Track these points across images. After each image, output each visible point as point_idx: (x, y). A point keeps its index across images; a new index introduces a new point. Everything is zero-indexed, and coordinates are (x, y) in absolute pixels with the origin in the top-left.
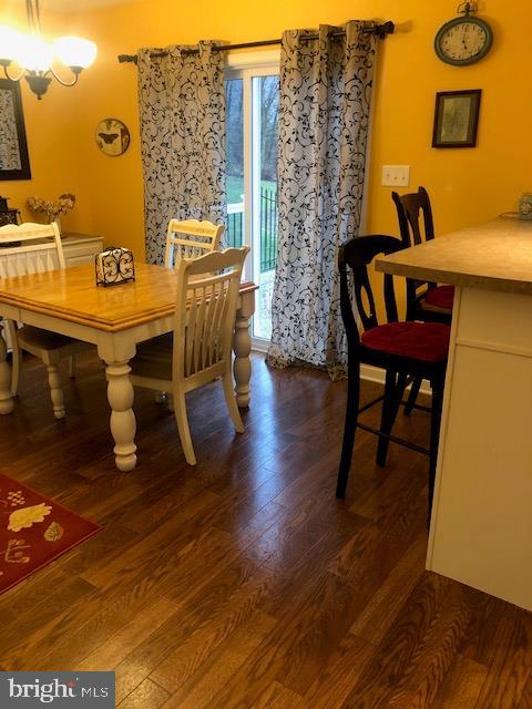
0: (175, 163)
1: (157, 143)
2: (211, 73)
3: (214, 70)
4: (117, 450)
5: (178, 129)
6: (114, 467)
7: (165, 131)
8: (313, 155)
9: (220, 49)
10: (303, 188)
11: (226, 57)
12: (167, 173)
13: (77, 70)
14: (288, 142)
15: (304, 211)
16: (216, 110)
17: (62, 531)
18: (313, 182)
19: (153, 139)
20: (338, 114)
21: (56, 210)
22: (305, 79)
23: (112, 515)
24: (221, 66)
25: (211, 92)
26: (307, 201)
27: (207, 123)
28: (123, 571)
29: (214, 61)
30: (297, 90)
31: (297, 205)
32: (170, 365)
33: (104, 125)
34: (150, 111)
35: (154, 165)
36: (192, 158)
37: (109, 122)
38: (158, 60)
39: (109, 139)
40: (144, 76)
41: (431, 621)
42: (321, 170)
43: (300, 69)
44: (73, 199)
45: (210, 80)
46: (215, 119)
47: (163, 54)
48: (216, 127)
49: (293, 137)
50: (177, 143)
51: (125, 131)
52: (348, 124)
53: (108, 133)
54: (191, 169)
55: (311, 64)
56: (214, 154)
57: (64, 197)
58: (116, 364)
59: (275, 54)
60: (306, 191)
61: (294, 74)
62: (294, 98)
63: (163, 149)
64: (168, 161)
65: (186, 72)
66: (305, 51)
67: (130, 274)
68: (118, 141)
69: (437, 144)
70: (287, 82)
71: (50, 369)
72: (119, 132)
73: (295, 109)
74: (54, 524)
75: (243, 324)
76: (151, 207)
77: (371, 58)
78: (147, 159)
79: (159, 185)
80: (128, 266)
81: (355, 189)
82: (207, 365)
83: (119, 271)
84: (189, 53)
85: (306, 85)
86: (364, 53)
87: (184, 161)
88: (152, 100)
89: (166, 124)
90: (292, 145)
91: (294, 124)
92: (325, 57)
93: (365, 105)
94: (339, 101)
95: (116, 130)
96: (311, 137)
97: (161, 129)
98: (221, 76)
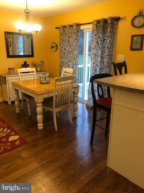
0: (67, 54)
1: (63, 49)
2: (76, 31)
3: (77, 30)
4: (38, 125)
5: (68, 45)
6: (38, 129)
7: (65, 46)
8: (100, 52)
9: (78, 25)
10: (96, 61)
11: (80, 27)
12: (65, 56)
13: (37, 32)
14: (93, 49)
15: (97, 67)
16: (76, 40)
17: (20, 142)
18: (99, 59)
19: (62, 47)
20: (106, 41)
21: (38, 65)
22: (98, 32)
23: (32, 140)
24: (79, 29)
25: (76, 36)
26: (98, 64)
27: (74, 44)
28: (30, 154)
29: (77, 28)
30: (96, 35)
31: (95, 65)
32: (53, 104)
33: (52, 44)
34: (62, 41)
35: (62, 54)
36: (71, 53)
37: (53, 43)
38: (64, 28)
39: (53, 47)
40: (61, 32)
41: (103, 180)
42: (101, 56)
43: (97, 30)
44: (43, 62)
45: (76, 33)
46: (76, 43)
47: (65, 27)
48: (77, 45)
49: (94, 47)
50: (67, 49)
51: (57, 46)
52: (108, 44)
53: (53, 46)
54: (71, 55)
55: (100, 28)
56: (76, 51)
57: (41, 62)
58: (38, 103)
59: (91, 26)
60: (98, 61)
61: (95, 31)
62: (95, 37)
63: (64, 50)
64: (65, 53)
65: (70, 31)
66: (98, 25)
67: (48, 81)
68: (55, 48)
69: (132, 49)
70: (93, 33)
71: (28, 103)
72: (55, 46)
73: (95, 40)
74: (18, 140)
75: (76, 95)
76: (61, 65)
77: (115, 26)
78: (61, 53)
79: (63, 59)
80: (48, 79)
81: (109, 61)
82: (63, 105)
83: (45, 80)
84: (71, 26)
85: (98, 34)
86: (112, 25)
87: (69, 53)
88: (62, 38)
89: (66, 44)
90: (94, 49)
91: (95, 44)
92: (103, 26)
93: (113, 39)
94: (106, 38)
95: (54, 45)
96: (99, 47)
97: (64, 45)
98: (78, 32)
